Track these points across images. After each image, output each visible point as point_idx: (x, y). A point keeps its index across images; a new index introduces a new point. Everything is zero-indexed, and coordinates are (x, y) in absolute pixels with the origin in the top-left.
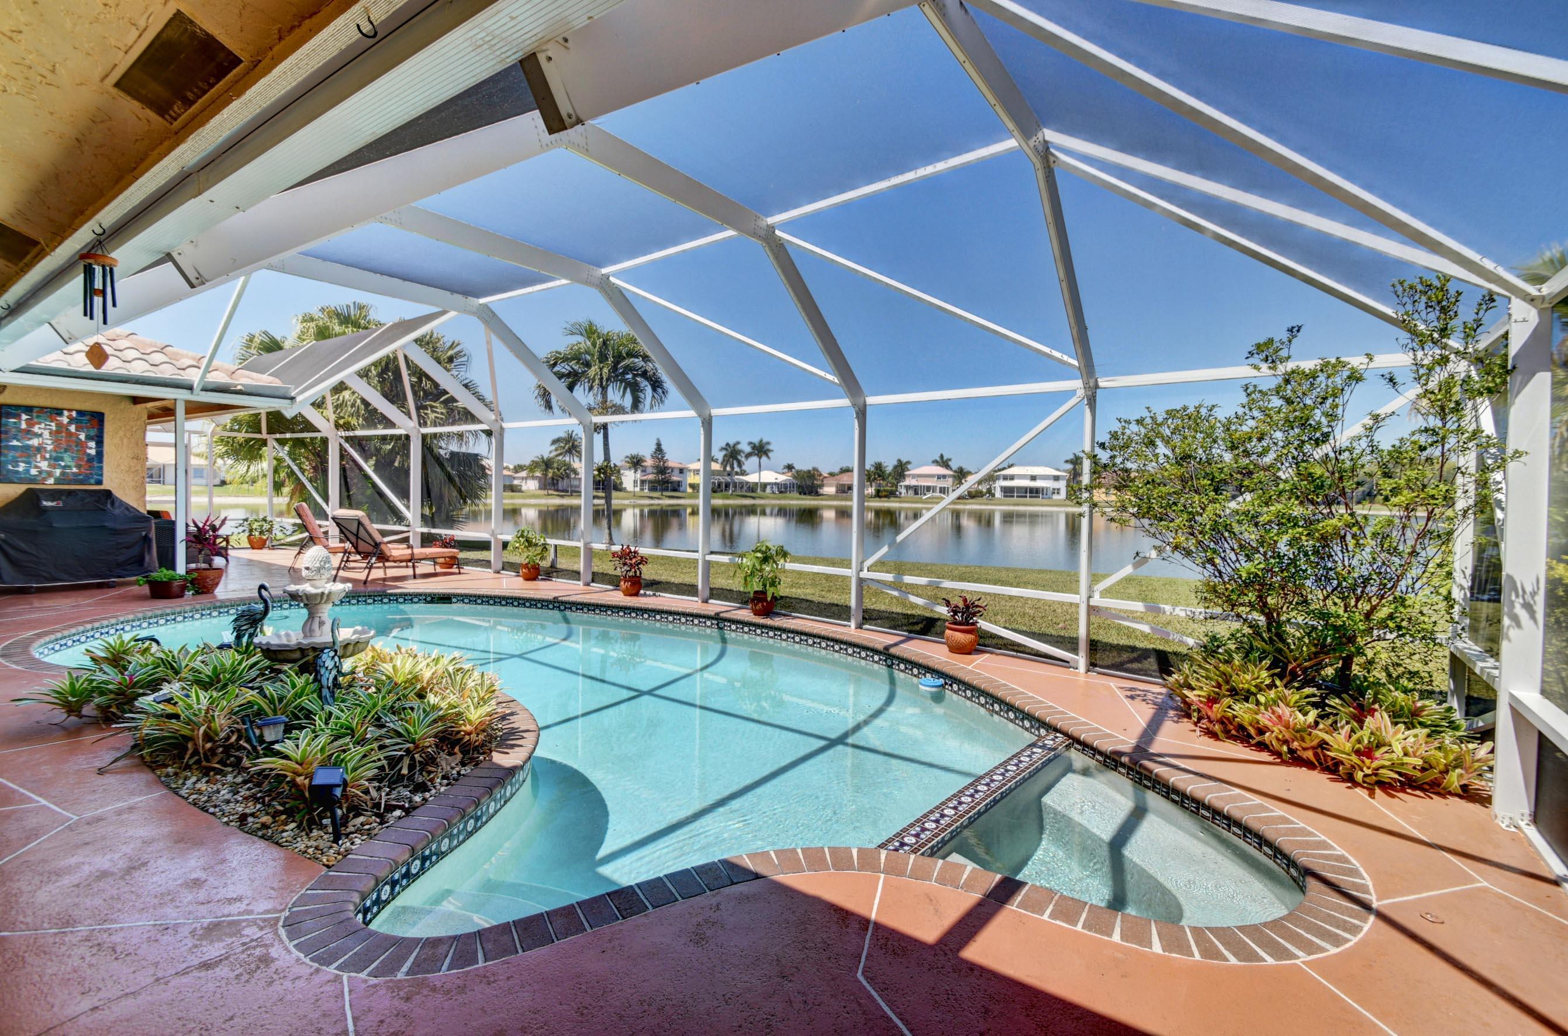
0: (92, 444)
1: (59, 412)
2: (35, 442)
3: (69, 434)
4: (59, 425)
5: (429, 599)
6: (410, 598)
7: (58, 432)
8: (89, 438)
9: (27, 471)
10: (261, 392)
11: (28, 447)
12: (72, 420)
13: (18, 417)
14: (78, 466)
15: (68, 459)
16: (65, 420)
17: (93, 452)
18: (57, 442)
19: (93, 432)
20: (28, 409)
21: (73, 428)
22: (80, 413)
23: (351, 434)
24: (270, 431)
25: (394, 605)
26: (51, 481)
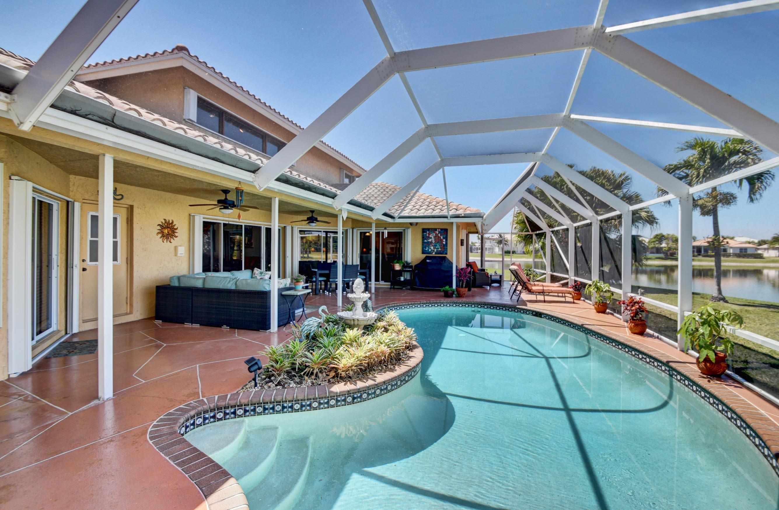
0: (444, 240)
1: (436, 229)
2: (430, 240)
3: (438, 236)
4: (436, 234)
5: (534, 313)
6: (526, 311)
7: (436, 236)
8: (444, 238)
9: (428, 250)
10: (471, 216)
11: (429, 242)
12: (439, 232)
13: (426, 232)
14: (441, 248)
15: (438, 246)
16: (437, 232)
17: (444, 243)
18: (435, 240)
19: (445, 236)
20: (429, 229)
21: (439, 235)
22: (441, 229)
23: (553, 229)
24: (532, 231)
25: (519, 314)
26: (434, 253)
